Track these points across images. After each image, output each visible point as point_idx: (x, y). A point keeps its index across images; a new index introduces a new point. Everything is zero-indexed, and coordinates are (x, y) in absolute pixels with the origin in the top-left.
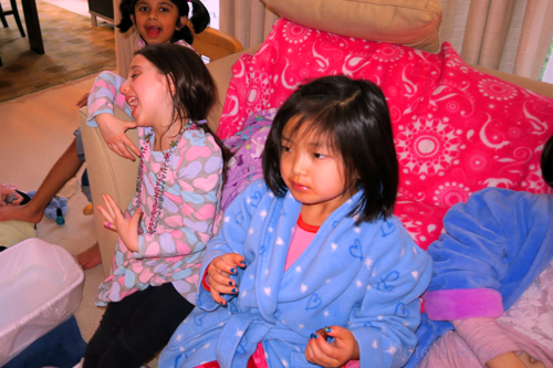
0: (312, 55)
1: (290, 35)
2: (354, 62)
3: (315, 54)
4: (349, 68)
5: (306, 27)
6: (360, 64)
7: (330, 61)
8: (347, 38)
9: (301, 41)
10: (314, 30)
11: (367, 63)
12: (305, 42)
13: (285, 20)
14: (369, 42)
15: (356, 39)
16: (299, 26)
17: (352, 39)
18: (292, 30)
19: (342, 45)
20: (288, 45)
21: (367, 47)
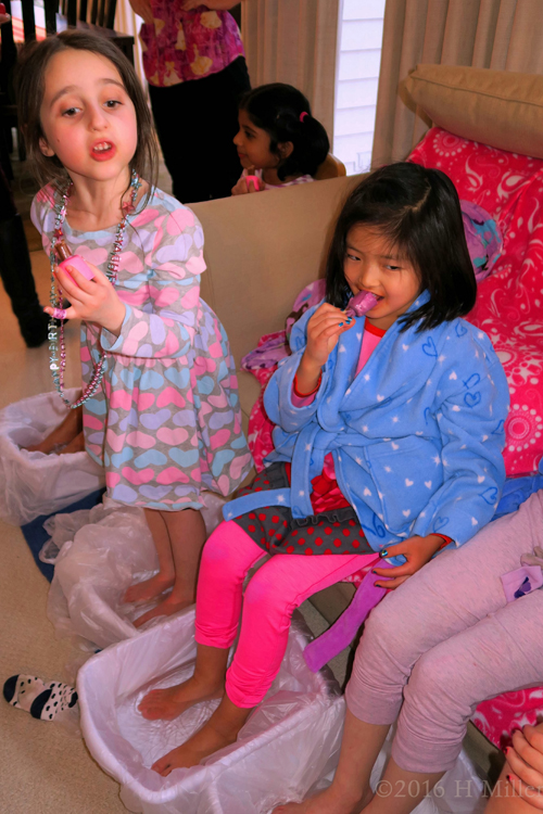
0: (464, 171)
1: (442, 146)
2: (513, 181)
3: (468, 170)
4: (505, 188)
5: (461, 138)
6: (519, 183)
7: (484, 179)
8: (510, 153)
9: (454, 154)
10: (471, 142)
11: (528, 182)
12: (458, 155)
13: (439, 129)
14: (535, 160)
15: (519, 155)
16: (453, 137)
17: (515, 156)
18: (445, 141)
19: (501, 161)
20: (437, 157)
21: (531, 165)
